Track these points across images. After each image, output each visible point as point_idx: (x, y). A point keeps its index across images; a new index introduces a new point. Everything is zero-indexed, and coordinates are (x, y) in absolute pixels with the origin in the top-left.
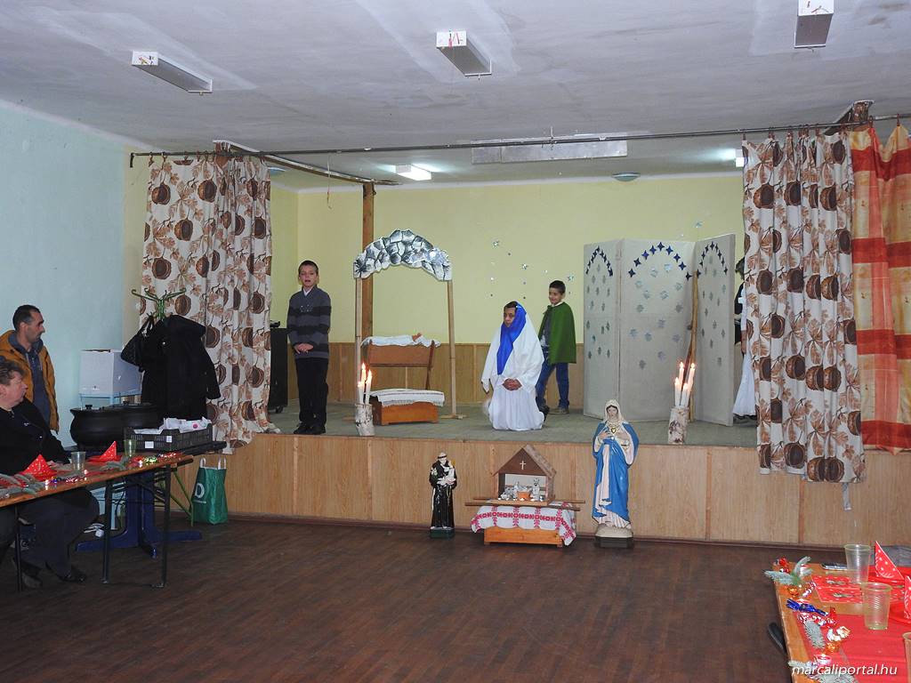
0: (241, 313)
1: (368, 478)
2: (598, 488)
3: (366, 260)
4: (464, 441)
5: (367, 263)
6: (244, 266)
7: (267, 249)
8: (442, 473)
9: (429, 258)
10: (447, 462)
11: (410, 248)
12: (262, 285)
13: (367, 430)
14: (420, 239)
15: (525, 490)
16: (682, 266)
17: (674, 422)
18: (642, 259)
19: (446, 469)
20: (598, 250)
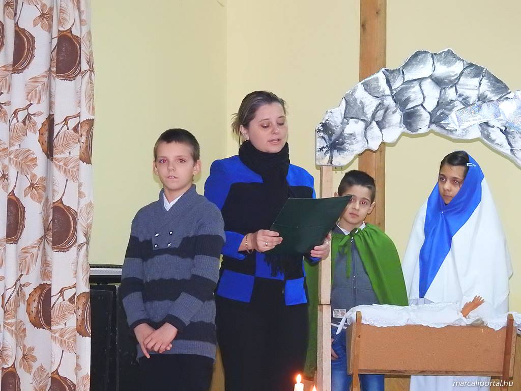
0: (25, 250)
3: (344, 124)
5: (348, 130)
6: (33, 143)
7: (84, 102)
12: (73, 186)
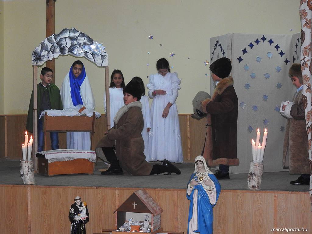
1: (28, 216)
2: (190, 222)
3: (41, 52)
4: (97, 188)
5: (42, 54)
8: (77, 212)
9: (90, 48)
10: (81, 203)
11: (75, 42)
13: (30, 179)
14: (83, 35)
15: (137, 224)
16: (282, 54)
17: (251, 173)
18: (248, 49)
19: (81, 209)
20: (218, 42)
